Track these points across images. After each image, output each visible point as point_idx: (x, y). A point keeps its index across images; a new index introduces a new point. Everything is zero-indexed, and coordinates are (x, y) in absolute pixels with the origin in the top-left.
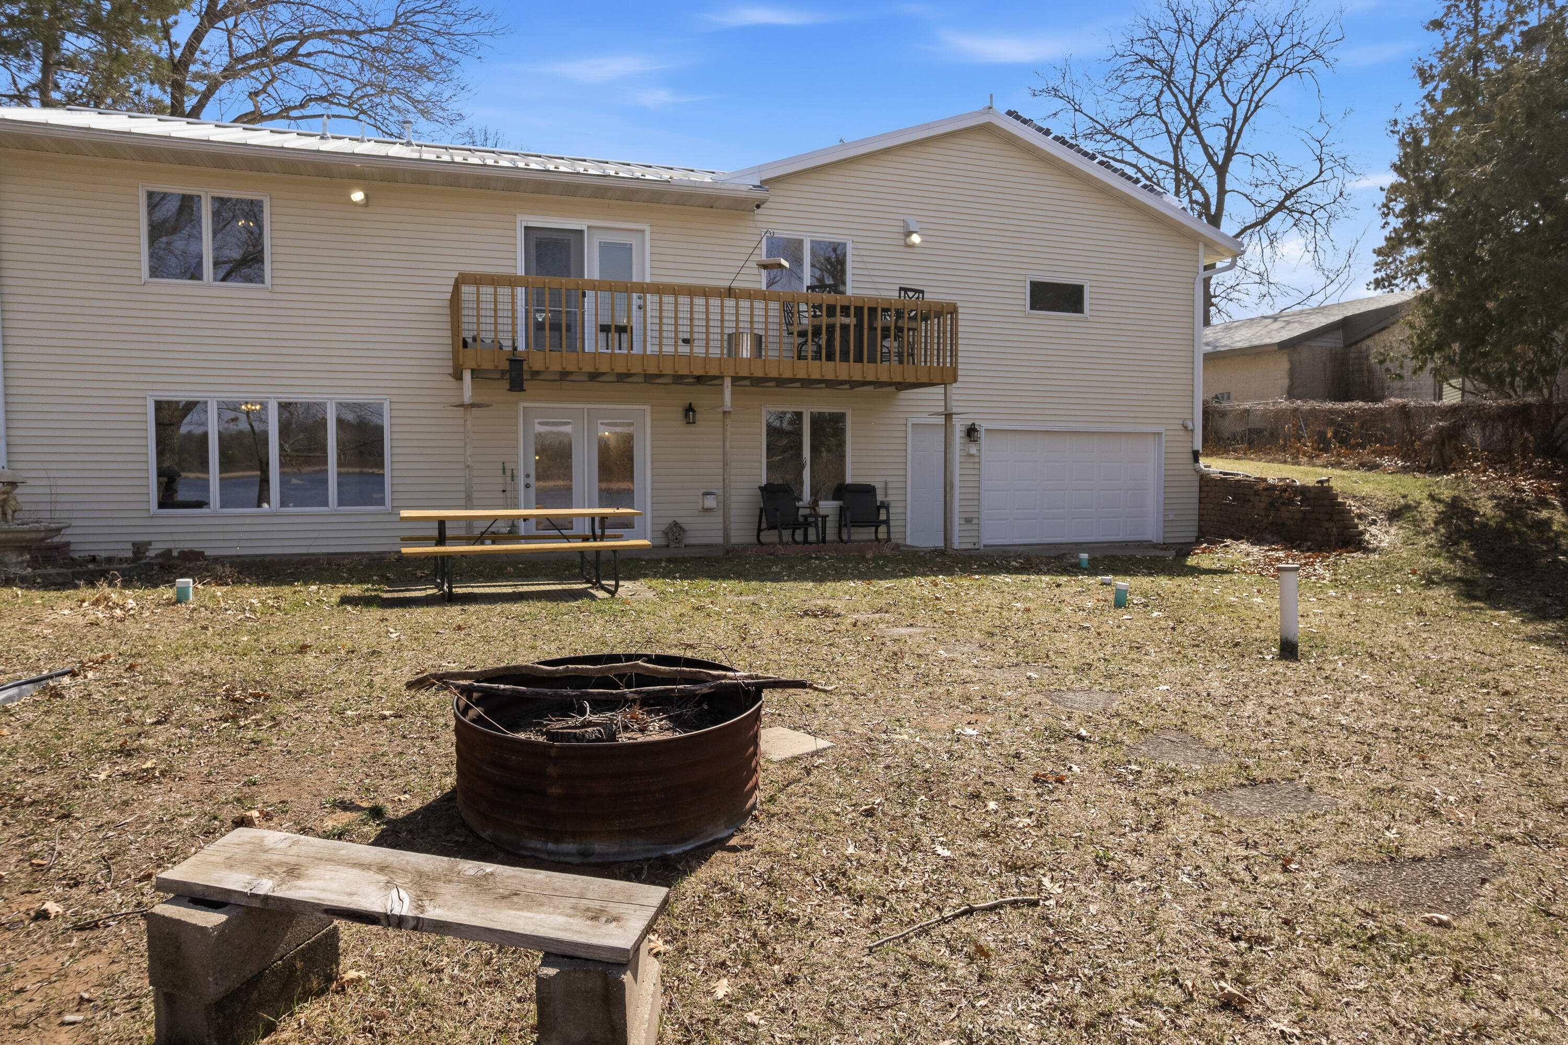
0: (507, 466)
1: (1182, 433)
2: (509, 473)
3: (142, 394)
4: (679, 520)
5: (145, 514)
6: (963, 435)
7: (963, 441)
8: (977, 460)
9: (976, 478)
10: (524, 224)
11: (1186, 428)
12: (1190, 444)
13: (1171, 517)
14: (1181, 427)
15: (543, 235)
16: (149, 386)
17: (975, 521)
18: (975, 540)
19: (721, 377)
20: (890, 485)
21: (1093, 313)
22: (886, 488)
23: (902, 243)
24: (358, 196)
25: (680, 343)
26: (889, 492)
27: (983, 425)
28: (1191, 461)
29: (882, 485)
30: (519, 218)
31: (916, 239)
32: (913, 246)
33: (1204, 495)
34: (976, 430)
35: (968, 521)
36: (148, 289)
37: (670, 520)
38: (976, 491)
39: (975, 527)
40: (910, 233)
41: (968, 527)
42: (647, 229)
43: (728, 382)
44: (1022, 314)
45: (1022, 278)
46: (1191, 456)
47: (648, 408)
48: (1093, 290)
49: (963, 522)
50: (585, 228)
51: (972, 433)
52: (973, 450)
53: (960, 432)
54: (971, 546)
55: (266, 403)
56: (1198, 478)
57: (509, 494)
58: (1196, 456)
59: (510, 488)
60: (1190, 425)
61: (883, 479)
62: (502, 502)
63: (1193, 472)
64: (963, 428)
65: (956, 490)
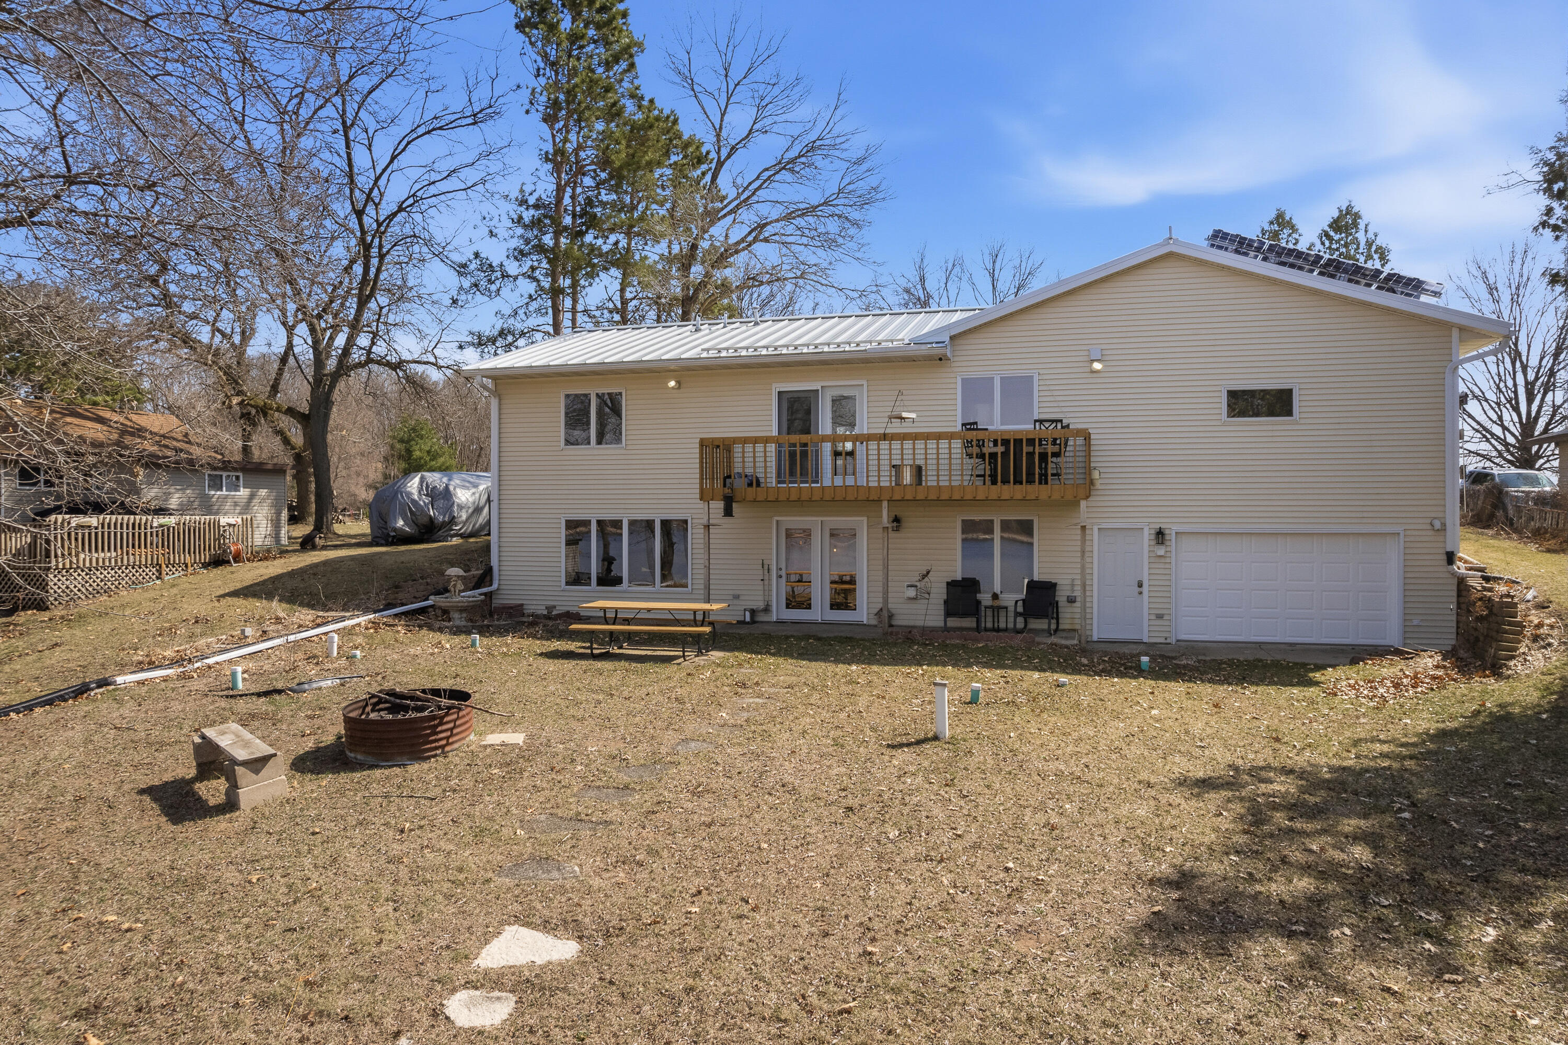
0: (765, 562)
1: (1430, 532)
2: (766, 567)
3: (559, 515)
4: (888, 606)
5: (559, 589)
6: (1153, 537)
7: (1152, 543)
8: (1167, 559)
9: (1167, 577)
10: (777, 390)
11: (1433, 527)
12: (1442, 545)
13: (1415, 623)
14: (1429, 527)
15: (791, 395)
16: (562, 511)
17: (1166, 617)
18: (1167, 635)
19: (879, 501)
20: (1076, 582)
21: (1303, 415)
22: (1071, 585)
23: (1085, 370)
24: (672, 384)
26: (1074, 588)
27: (1172, 529)
28: (1445, 563)
29: (1063, 582)
30: (774, 386)
31: (1097, 366)
34: (1165, 535)
35: (1159, 616)
36: (564, 453)
37: (881, 607)
38: (1167, 589)
39: (1167, 623)
40: (1092, 362)
41: (1159, 622)
42: (866, 383)
43: (885, 504)
44: (1218, 423)
45: (1218, 388)
46: (1445, 557)
47: (865, 519)
48: (1305, 393)
49: (1153, 617)
50: (820, 388)
51: (1160, 536)
52: (1161, 551)
53: (1147, 536)
54: (1162, 640)
55: (621, 521)
56: (1455, 581)
57: (766, 582)
58: (1451, 558)
59: (766, 578)
60: (1437, 525)
61: (1070, 577)
62: (761, 588)
63: (1447, 575)
64: (1153, 532)
65: (1145, 588)
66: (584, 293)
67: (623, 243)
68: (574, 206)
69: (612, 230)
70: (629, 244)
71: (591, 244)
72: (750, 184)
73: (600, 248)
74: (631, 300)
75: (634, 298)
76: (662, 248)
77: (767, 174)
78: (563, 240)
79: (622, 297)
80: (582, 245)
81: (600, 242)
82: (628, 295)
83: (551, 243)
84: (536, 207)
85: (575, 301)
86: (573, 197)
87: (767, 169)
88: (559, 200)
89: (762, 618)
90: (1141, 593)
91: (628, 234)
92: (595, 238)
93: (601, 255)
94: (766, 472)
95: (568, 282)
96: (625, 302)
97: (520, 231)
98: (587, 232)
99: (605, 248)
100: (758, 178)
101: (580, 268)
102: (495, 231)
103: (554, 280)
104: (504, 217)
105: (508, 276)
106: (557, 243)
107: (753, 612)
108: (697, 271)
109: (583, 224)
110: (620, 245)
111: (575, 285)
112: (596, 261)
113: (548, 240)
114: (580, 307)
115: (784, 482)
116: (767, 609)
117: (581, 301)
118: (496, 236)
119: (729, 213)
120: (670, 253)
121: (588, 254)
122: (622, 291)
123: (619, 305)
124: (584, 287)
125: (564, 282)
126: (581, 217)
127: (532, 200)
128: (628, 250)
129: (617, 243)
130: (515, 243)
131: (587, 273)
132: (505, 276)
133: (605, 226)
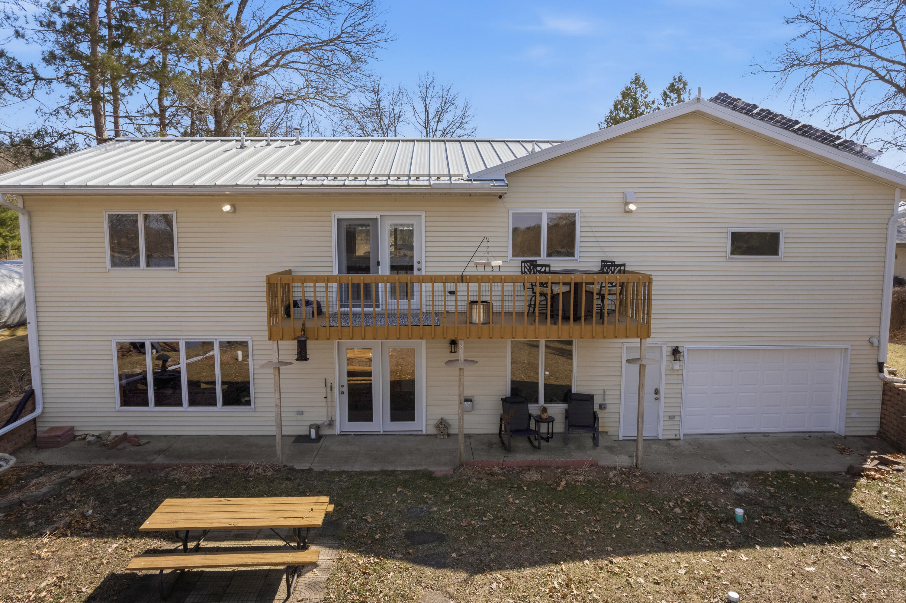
0: (328, 381)
1: (869, 347)
2: (329, 385)
3: (109, 338)
4: (445, 417)
5: (113, 410)
6: (669, 354)
7: (669, 359)
8: (680, 373)
9: (679, 386)
10: (337, 217)
11: (872, 344)
12: (876, 357)
13: (853, 415)
14: (868, 343)
15: (350, 223)
16: (113, 334)
17: (677, 418)
18: (677, 432)
20: (607, 393)
21: (787, 255)
22: (604, 395)
23: (622, 210)
24: (227, 208)
25: (447, 294)
26: (606, 397)
27: (685, 346)
28: (876, 370)
29: (601, 392)
30: (333, 213)
31: (632, 207)
32: (631, 211)
33: (887, 398)
34: (680, 352)
35: (671, 418)
36: (111, 274)
37: (439, 418)
38: (679, 396)
39: (677, 422)
40: (627, 203)
41: (671, 422)
42: (423, 214)
44: (724, 259)
45: (724, 230)
46: (876, 366)
47: (424, 342)
48: (788, 236)
49: (667, 419)
50: (379, 217)
51: (676, 352)
52: (677, 366)
53: (666, 352)
54: (673, 437)
55: (178, 343)
56: (881, 384)
57: (329, 399)
58: (880, 367)
59: (329, 395)
60: (875, 341)
61: (603, 388)
62: (324, 404)
63: (878, 380)
64: (670, 349)
65: (662, 395)
66: (124, 101)
67: (159, 59)
68: (110, 19)
69: (149, 45)
70: (164, 59)
71: (128, 56)
72: (271, 18)
73: (137, 61)
74: (169, 107)
75: (171, 106)
76: (193, 66)
77: (284, 12)
78: (99, 49)
79: (160, 106)
80: (120, 56)
81: (137, 55)
82: (166, 103)
83: (88, 52)
84: (70, 15)
85: (116, 109)
86: (108, 11)
87: (284, 8)
88: (93, 11)
89: (325, 432)
90: (657, 399)
91: (165, 51)
92: (132, 51)
93: (139, 67)
94: (327, 296)
95: (108, 89)
96: (163, 109)
97: (51, 36)
98: (123, 44)
99: (143, 61)
100: (276, 14)
101: (120, 78)
102: (21, 31)
103: (93, 87)
104: (31, 19)
105: (42, 79)
106: (94, 52)
107: (318, 428)
108: (226, 88)
109: (119, 36)
110: (156, 60)
111: (115, 92)
112: (134, 72)
113: (84, 48)
114: (121, 113)
115: (347, 306)
116: (331, 424)
117: (122, 107)
118: (23, 37)
119: (251, 43)
120: (200, 70)
121: (127, 66)
122: (160, 100)
123: (158, 111)
124: (124, 95)
125: (105, 90)
126: (117, 29)
127: (65, 8)
128: (165, 65)
129: (152, 57)
130: (49, 47)
131: (127, 82)
132: (38, 78)
133: (143, 40)
